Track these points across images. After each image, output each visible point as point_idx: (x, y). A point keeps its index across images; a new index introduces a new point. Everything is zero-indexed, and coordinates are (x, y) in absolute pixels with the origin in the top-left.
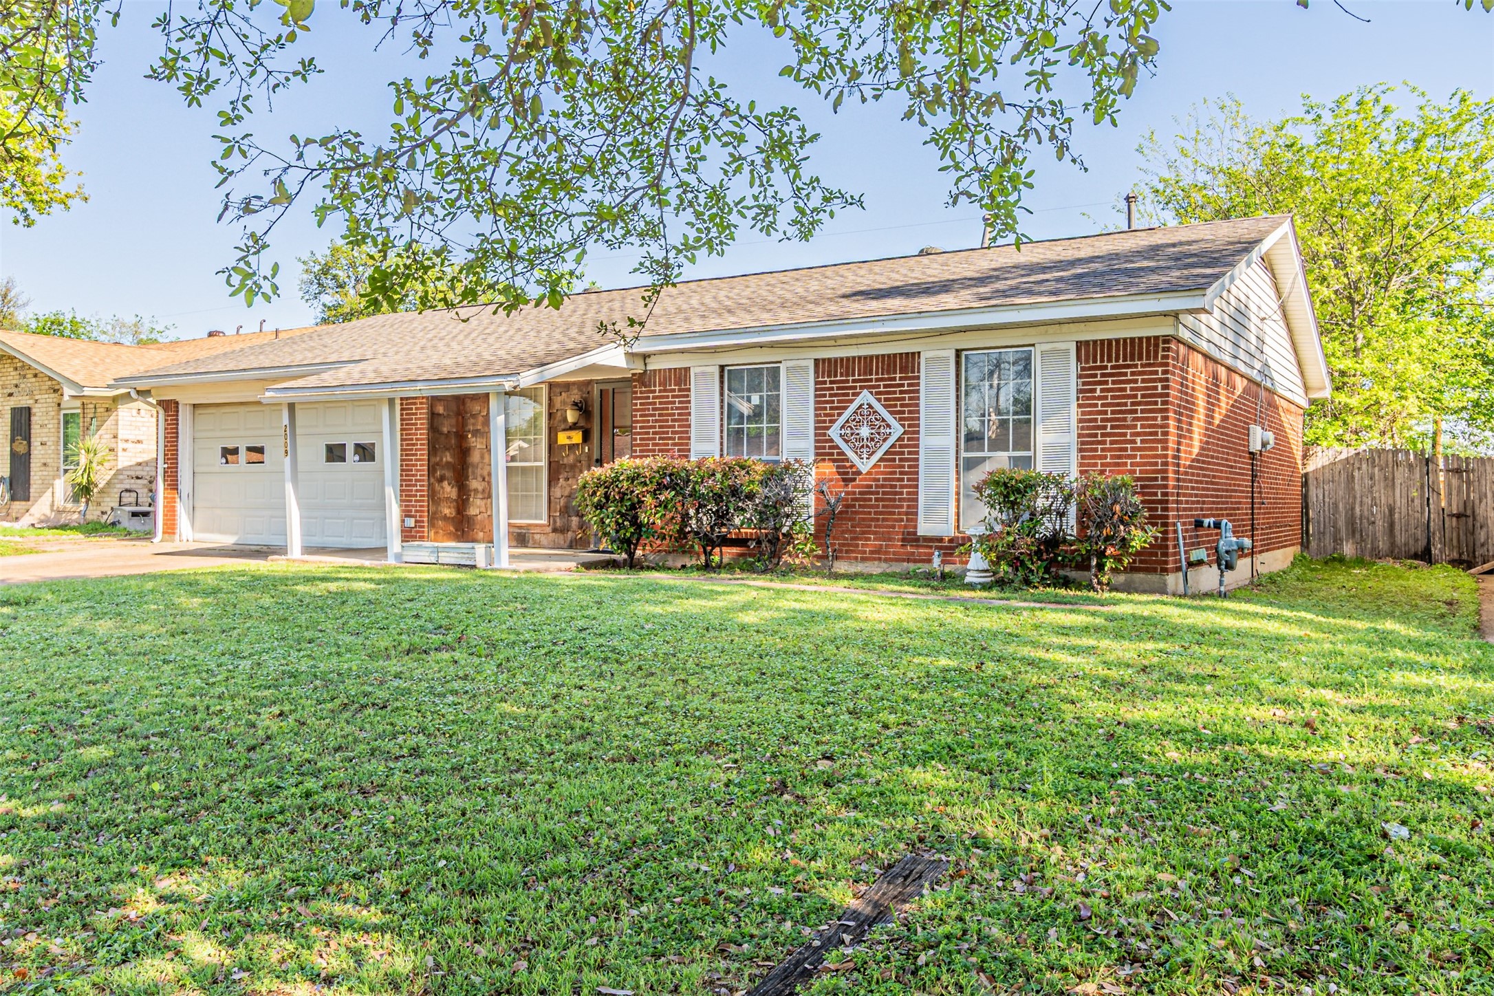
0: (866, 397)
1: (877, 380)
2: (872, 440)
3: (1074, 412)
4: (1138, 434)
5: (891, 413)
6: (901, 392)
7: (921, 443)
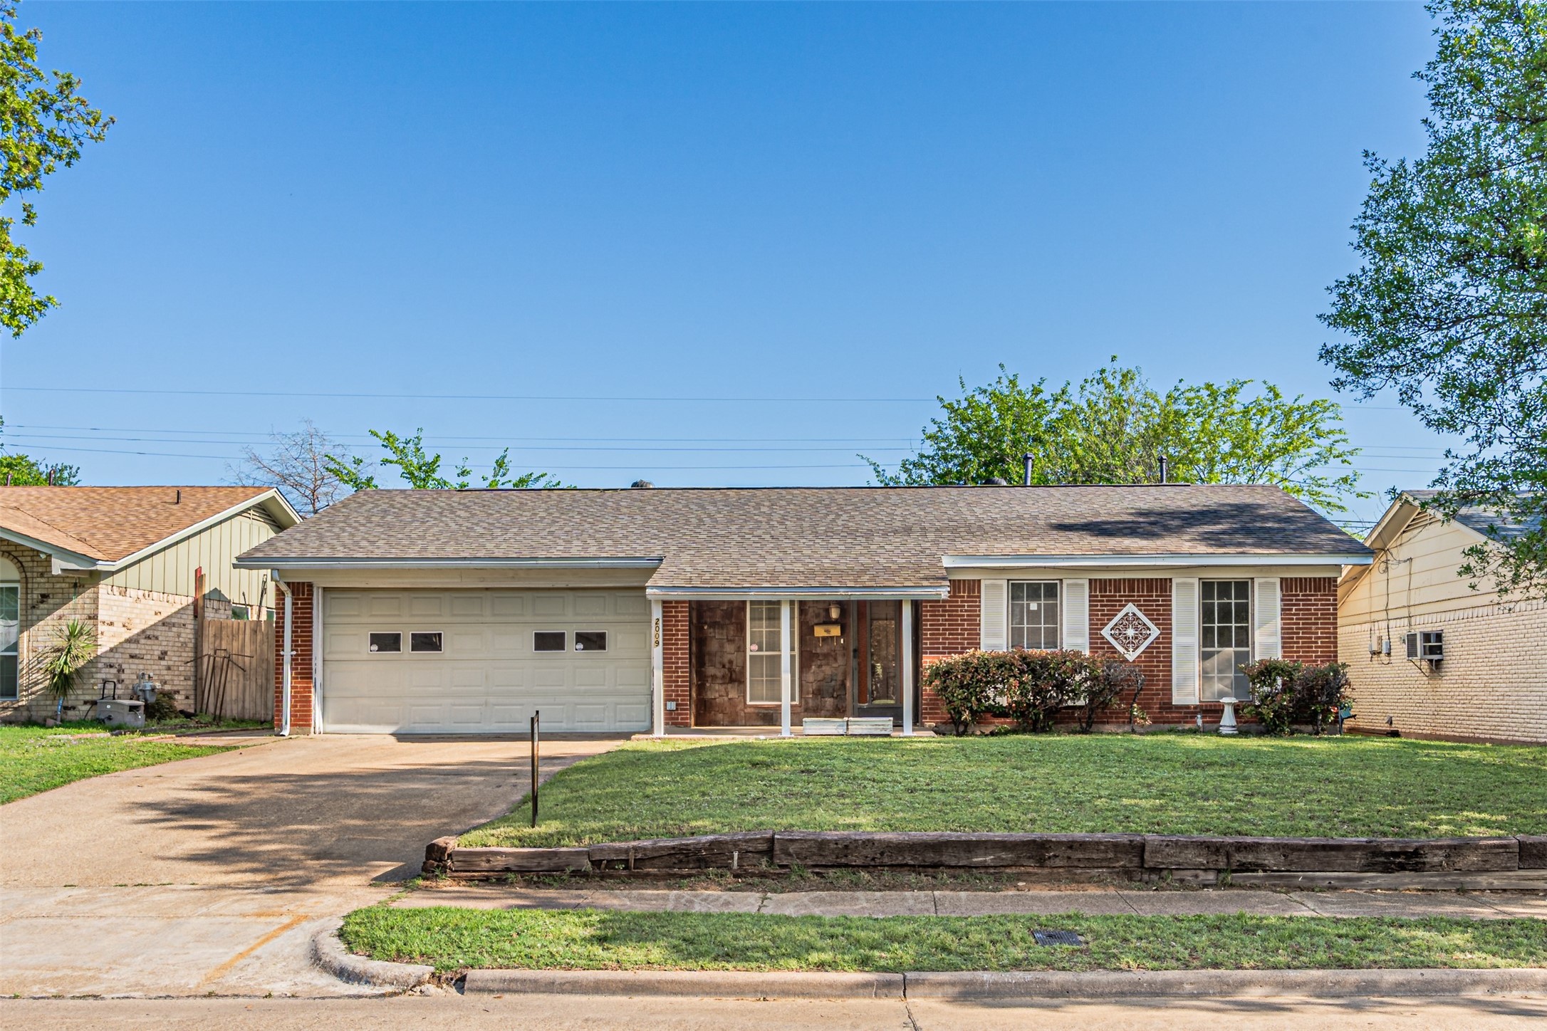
0: (1131, 608)
1: (1138, 596)
2: (1136, 638)
3: (1279, 623)
4: (1319, 638)
5: (1150, 620)
6: (1157, 605)
7: (1173, 640)
